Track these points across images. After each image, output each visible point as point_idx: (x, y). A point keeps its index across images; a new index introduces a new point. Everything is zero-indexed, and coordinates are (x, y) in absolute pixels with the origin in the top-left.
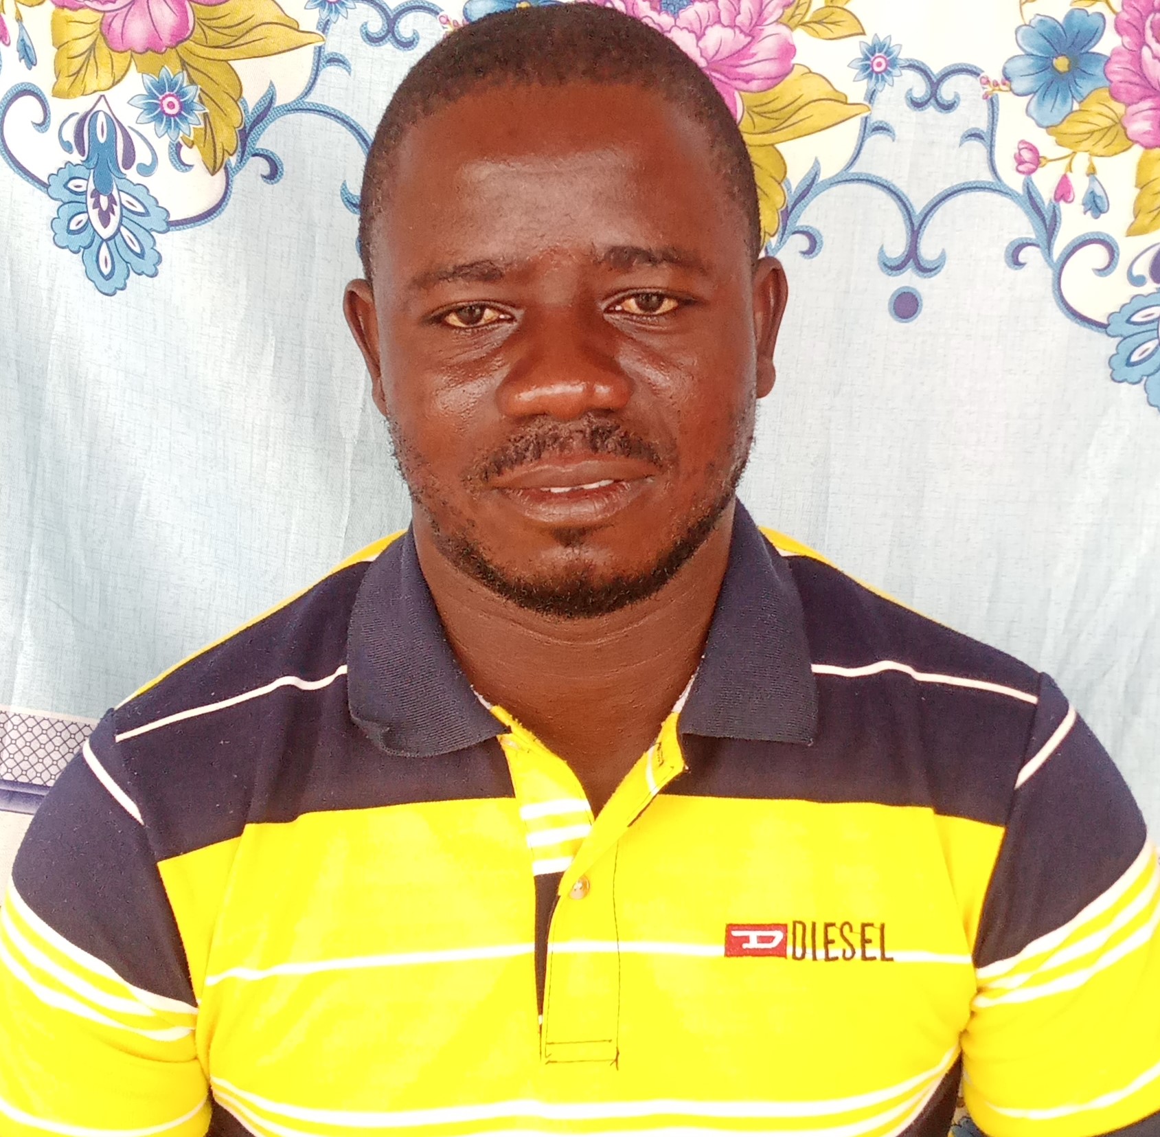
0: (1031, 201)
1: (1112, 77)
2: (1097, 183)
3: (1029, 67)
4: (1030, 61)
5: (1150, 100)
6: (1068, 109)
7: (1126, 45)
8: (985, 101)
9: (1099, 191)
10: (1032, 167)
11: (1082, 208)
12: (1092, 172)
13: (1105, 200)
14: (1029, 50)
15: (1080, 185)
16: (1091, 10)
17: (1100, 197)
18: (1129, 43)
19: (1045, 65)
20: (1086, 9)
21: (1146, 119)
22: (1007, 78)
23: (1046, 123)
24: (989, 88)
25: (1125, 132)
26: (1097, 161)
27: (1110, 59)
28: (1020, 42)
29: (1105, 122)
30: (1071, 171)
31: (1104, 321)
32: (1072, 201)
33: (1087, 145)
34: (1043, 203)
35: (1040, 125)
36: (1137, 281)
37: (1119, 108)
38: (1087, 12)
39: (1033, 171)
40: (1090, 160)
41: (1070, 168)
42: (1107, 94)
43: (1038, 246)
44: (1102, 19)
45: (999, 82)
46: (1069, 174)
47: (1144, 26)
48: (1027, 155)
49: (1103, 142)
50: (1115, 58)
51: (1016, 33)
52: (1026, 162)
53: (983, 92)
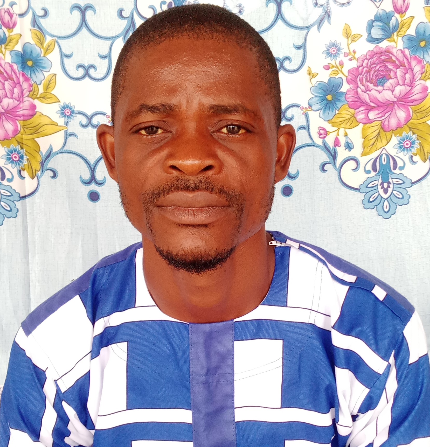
0: (326, 148)
1: (348, 100)
2: (348, 138)
3: (318, 100)
4: (317, 98)
5: (363, 107)
6: (334, 114)
7: (352, 88)
8: (303, 115)
9: (349, 141)
10: (325, 135)
11: (344, 148)
12: (346, 135)
13: (352, 144)
14: (317, 95)
15: (343, 140)
16: (337, 77)
17: (350, 143)
18: (353, 87)
19: (323, 99)
20: (335, 77)
21: (362, 114)
22: (310, 106)
23: (327, 120)
24: (304, 110)
25: (356, 119)
26: (348, 131)
27: (346, 93)
28: (312, 93)
29: (348, 117)
30: (339, 135)
31: (358, 187)
32: (340, 146)
33: (343, 125)
34: (330, 147)
35: (325, 121)
36: (368, 172)
37: (352, 111)
38: (335, 78)
39: (325, 137)
40: (345, 131)
41: (338, 134)
42: (347, 106)
43: (331, 163)
44: (341, 79)
45: (307, 107)
46: (338, 136)
47: (357, 80)
48: (322, 132)
49: (349, 124)
50: (348, 93)
51: (310, 90)
52: (322, 134)
53: (302, 112)
